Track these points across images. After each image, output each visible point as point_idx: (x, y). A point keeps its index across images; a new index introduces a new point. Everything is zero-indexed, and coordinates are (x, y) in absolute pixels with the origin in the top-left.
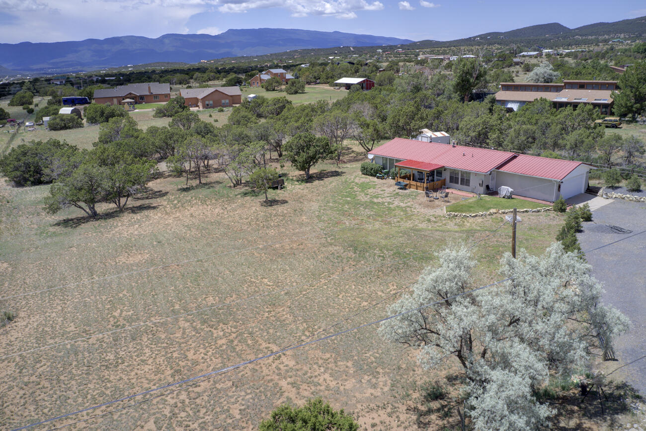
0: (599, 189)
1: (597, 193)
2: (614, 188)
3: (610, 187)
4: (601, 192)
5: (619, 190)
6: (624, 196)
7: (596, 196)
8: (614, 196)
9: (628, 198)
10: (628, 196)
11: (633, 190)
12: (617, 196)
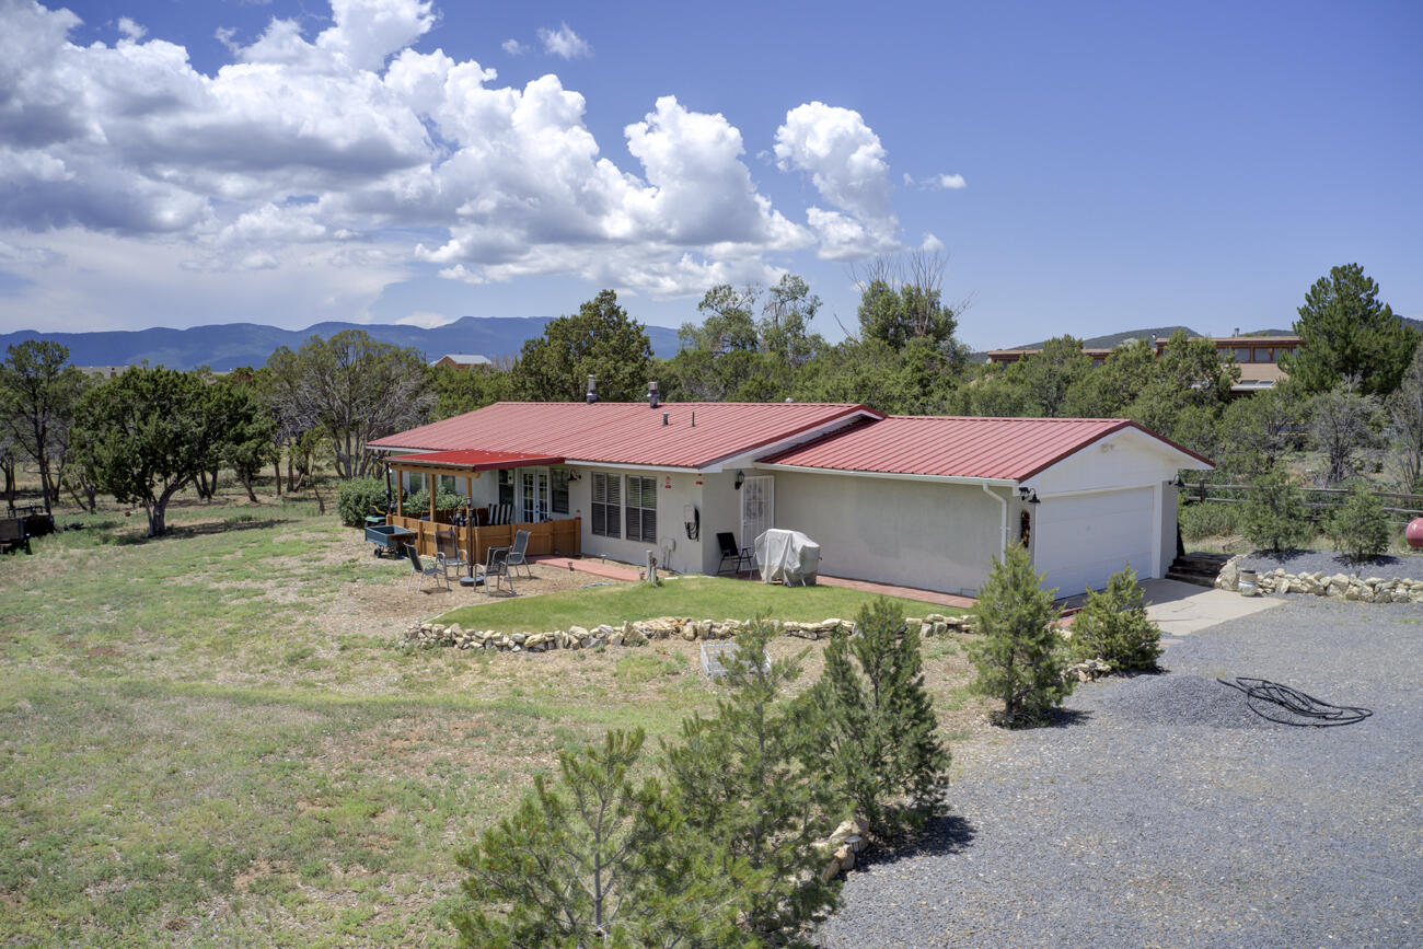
0: (1221, 560)
1: (1215, 574)
2: (1281, 554)
3: (1265, 553)
4: (1229, 568)
5: (1301, 560)
6: (1325, 581)
7: (1212, 586)
8: (1285, 585)
9: (1342, 587)
10: (1342, 578)
11: (1360, 559)
12: (1297, 583)
